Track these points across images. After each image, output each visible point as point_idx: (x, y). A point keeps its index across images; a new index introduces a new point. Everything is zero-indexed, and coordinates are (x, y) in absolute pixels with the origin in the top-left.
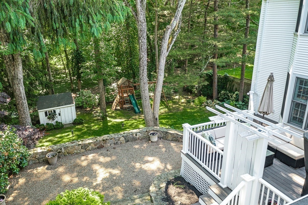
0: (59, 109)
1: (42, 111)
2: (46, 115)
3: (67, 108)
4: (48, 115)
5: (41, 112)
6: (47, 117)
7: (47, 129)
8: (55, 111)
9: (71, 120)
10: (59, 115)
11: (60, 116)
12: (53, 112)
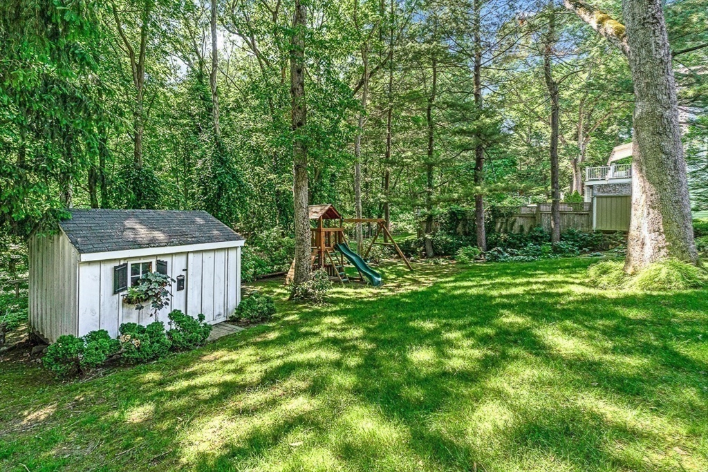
0: (183, 258)
1: (100, 262)
2: (119, 286)
3: (212, 254)
4: (129, 285)
5: (95, 268)
6: (120, 297)
7: (137, 355)
8: (162, 267)
9: (222, 311)
10: (181, 283)
11: (183, 292)
12: (154, 269)
